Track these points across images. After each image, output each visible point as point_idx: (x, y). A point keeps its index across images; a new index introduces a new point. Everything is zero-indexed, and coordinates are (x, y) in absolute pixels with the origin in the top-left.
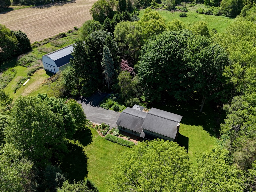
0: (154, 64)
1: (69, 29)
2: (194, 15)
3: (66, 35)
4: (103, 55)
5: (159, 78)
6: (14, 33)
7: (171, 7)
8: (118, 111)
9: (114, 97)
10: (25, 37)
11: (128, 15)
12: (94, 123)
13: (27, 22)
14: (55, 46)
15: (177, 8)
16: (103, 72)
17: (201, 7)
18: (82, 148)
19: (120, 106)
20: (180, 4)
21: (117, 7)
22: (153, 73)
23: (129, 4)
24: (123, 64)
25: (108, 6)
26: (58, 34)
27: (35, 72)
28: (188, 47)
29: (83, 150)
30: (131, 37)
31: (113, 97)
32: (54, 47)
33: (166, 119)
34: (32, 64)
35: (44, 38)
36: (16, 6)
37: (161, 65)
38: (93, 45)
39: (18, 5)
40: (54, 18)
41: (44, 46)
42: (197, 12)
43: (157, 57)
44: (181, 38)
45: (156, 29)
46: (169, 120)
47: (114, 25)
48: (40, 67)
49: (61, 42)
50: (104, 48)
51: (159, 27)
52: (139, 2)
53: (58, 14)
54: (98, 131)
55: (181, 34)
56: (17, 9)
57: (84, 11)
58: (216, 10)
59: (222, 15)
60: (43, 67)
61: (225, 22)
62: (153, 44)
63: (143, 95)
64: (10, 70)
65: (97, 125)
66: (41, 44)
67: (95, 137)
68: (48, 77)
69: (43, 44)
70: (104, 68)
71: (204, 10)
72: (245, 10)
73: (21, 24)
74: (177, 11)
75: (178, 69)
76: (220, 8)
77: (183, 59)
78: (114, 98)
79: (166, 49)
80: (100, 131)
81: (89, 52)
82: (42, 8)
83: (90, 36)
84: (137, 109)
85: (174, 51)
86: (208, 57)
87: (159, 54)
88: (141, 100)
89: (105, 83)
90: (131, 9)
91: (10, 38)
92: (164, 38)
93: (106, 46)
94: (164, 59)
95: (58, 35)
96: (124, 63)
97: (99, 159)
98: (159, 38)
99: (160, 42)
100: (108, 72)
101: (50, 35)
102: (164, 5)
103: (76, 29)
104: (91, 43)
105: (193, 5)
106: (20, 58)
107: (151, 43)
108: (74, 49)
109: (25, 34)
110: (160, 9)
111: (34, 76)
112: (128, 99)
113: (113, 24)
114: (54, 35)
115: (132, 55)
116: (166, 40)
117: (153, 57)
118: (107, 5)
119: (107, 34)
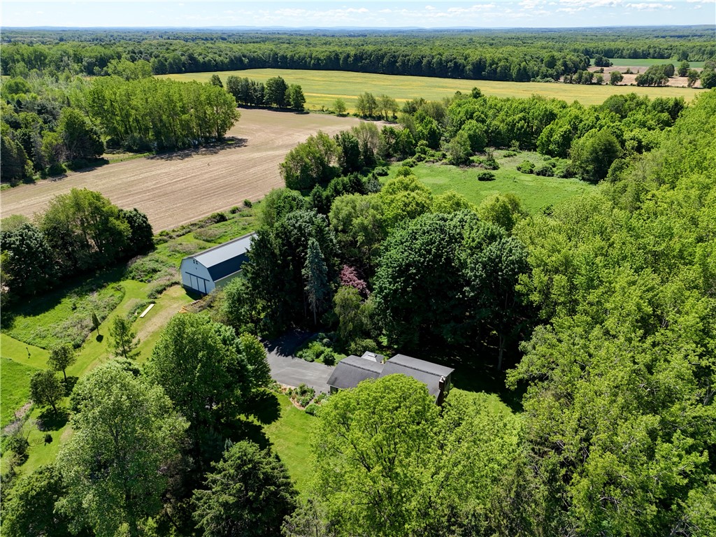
0: (402, 272)
1: (232, 205)
2: (511, 175)
3: (227, 218)
4: (307, 256)
5: (411, 298)
6: (125, 214)
7: (461, 158)
8: (333, 365)
9: (325, 338)
10: (145, 222)
11: (359, 181)
12: (284, 386)
13: (140, 189)
14: (204, 240)
15: (473, 161)
16: (305, 288)
17: (527, 159)
18: (260, 428)
19: (336, 355)
20: (482, 152)
21: (339, 159)
22: (401, 289)
23: (365, 152)
24: (346, 273)
25: (319, 158)
26: (209, 215)
27: (164, 292)
28: (464, 242)
29: (263, 431)
30: (363, 224)
31: (323, 339)
32: (202, 242)
33: (421, 371)
34: (156, 276)
35: (181, 224)
36: (114, 154)
37: (415, 274)
38: (288, 238)
39: (118, 153)
40: (200, 180)
41: (179, 240)
42: (519, 169)
43: (407, 259)
44: (452, 227)
45: (408, 209)
46: (427, 372)
47: (329, 200)
48: (174, 281)
49: (216, 233)
50: (310, 242)
51: (414, 206)
52: (390, 148)
53: (206, 173)
54: (291, 399)
55: (455, 220)
56: (116, 161)
57: (265, 166)
58: (563, 164)
59: (575, 177)
60: (181, 282)
61: (579, 191)
62: (401, 236)
63: (384, 335)
64: (113, 288)
65: (290, 389)
66: (174, 235)
67: (286, 410)
68: (190, 301)
69: (178, 236)
70: (308, 281)
71: (533, 166)
72: (615, 170)
73: (127, 194)
74: (474, 166)
75: (447, 281)
76: (570, 162)
77: (455, 264)
78: (325, 340)
79: (422, 245)
80: (296, 400)
81: (280, 250)
82: (172, 158)
83: (284, 220)
84: (369, 358)
85: (438, 249)
86: (495, 260)
87: (410, 254)
88: (379, 344)
89: (308, 310)
90: (370, 162)
91: (117, 222)
92: (421, 225)
93: (314, 240)
94: (421, 263)
95: (209, 218)
96: (348, 272)
97: (292, 446)
98: (412, 225)
99: (413, 232)
100: (316, 287)
101: (192, 218)
102: (447, 154)
103: (248, 204)
104: (285, 233)
105: (512, 153)
106: (132, 264)
107: (398, 234)
108: (251, 245)
109: (144, 217)
110: (437, 161)
111: (162, 299)
112: (353, 340)
113: (327, 197)
114: (201, 217)
115: (367, 259)
116: (424, 230)
117: (401, 260)
118: (318, 155)
119: (316, 218)
